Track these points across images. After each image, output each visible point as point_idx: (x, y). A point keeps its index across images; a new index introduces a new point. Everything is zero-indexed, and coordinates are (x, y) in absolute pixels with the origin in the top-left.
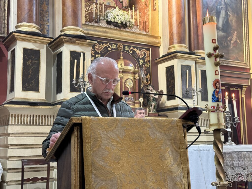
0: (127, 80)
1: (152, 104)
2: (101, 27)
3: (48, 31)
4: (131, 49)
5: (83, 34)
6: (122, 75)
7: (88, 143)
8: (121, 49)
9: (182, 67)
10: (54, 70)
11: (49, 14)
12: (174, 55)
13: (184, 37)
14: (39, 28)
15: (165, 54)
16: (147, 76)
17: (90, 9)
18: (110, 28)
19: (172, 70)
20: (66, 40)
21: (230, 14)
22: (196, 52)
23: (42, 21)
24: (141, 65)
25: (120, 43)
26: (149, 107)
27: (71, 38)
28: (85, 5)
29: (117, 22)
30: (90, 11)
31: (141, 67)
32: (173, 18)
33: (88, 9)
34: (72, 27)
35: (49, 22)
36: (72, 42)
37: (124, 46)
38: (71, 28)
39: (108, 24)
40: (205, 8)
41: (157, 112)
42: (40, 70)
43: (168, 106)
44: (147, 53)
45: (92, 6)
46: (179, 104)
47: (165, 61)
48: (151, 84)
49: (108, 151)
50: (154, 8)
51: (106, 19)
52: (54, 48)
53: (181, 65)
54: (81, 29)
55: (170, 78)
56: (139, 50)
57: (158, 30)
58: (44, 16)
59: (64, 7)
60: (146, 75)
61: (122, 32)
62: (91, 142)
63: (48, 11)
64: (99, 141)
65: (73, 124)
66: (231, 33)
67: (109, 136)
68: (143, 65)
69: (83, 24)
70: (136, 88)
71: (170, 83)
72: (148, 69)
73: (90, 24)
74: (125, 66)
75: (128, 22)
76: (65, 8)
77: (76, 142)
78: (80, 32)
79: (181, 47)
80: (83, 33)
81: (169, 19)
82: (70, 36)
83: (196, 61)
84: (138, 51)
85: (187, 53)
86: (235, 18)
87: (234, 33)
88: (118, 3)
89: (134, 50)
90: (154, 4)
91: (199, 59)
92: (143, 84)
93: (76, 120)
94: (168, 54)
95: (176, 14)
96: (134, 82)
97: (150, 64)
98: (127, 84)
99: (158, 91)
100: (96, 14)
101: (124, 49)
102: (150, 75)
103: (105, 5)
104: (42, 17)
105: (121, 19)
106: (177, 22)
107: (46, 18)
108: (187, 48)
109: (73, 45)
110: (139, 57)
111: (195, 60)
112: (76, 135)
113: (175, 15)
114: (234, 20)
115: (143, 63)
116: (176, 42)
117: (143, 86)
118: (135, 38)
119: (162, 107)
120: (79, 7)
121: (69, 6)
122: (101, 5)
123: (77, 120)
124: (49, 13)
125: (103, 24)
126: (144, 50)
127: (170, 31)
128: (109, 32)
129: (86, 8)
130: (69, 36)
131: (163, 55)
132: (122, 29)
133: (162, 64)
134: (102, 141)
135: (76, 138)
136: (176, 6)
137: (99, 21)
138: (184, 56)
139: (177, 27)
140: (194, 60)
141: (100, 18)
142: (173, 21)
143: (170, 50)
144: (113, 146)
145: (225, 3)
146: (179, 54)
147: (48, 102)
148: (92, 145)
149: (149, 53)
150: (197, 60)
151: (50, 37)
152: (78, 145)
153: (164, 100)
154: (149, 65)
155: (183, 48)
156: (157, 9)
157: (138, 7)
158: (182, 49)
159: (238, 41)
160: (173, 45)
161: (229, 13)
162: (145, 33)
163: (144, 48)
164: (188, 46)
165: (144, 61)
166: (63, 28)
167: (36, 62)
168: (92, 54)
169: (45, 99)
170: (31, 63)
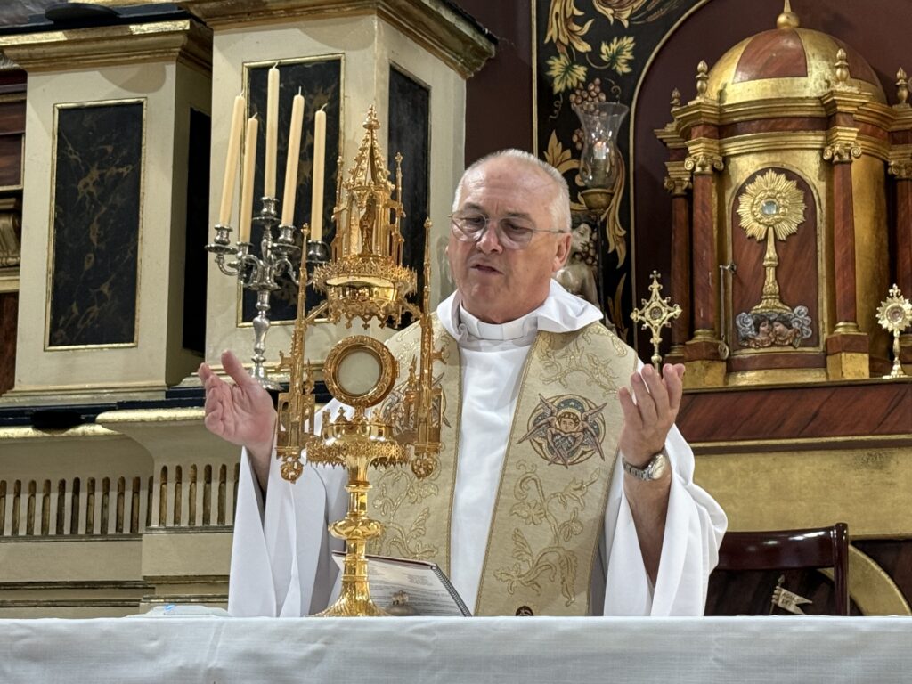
74: (735, 81)
167: (126, 173)
168: (570, 47)
169: (162, 382)
170: (100, 183)
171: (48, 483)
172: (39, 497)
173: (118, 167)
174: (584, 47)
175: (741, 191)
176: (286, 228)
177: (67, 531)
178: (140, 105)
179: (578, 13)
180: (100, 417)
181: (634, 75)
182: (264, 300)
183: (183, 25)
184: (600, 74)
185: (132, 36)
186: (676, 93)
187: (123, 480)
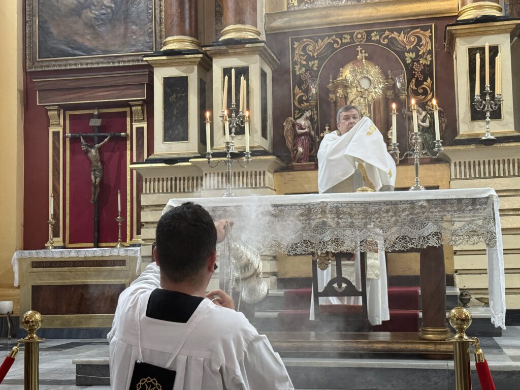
4: (384, 36)
8: (362, 41)
16: (425, 83)
24: (409, 64)
25: (359, 29)
31: (408, 68)
37: (369, 34)
44: (424, 35)
53: (469, 49)
56: (405, 34)
60: (422, 82)
68: (415, 63)
72: (428, 68)
84: (402, 38)
89: (391, 37)
97: (432, 57)
101: (369, 38)
102: (432, 79)
110: (405, 47)
115: (416, 58)
126: (418, 30)
128: (332, 14)
132: (363, 1)
149: (430, 34)
154: (430, 59)
163: (417, 28)
165: (416, 55)
167: (184, 95)
168: (301, 62)
169: (197, 151)
170: (176, 98)
171: (167, 179)
172: (165, 182)
173: (182, 93)
174: (304, 63)
177: (173, 191)
179: (303, 54)
180: (190, 160)
181: (318, 71)
182: (233, 130)
183: (201, 55)
184: (309, 70)
185: (186, 58)
186: (331, 76)
187: (189, 178)
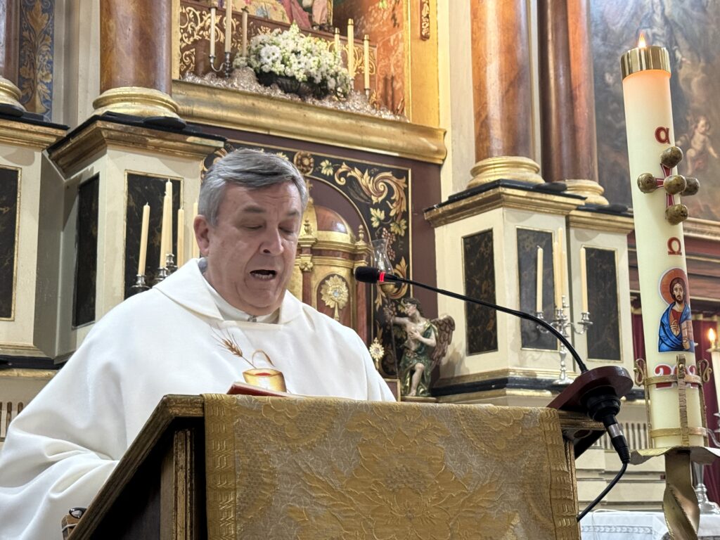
0: (327, 281)
1: (414, 366)
2: (236, 92)
3: (48, 102)
4: (340, 170)
5: (175, 116)
6: (309, 262)
7: (226, 491)
8: (308, 171)
9: (520, 237)
10: (66, 241)
11: (52, 43)
12: (491, 192)
13: (527, 131)
14: (16, 92)
15: (459, 191)
16: (397, 266)
17: (198, 28)
18: (269, 98)
19: (486, 246)
20: (112, 133)
21: (684, 59)
22: (568, 185)
23: (28, 66)
24: (376, 229)
25: (304, 150)
26: (405, 379)
27: (132, 129)
28: (183, 15)
29: (293, 78)
30: (197, 37)
31: (374, 235)
32: (488, 68)
33: (190, 29)
34: (137, 90)
35: (52, 72)
36: (133, 143)
37: (318, 160)
38: (131, 93)
39: (260, 82)
40: (597, 35)
41: (433, 396)
42: (16, 239)
43: (472, 372)
44: (398, 185)
45: (205, 18)
46: (510, 368)
47: (459, 214)
48: (409, 295)
49: (297, 524)
50: (422, 29)
51: (256, 64)
52: (70, 164)
53: (518, 230)
54: (167, 97)
55: (479, 275)
56: (370, 175)
57: (437, 105)
58: (34, 49)
59: (108, 21)
60: (395, 263)
61: (309, 110)
62: (235, 489)
63: (48, 35)
64: (265, 484)
65: (170, 420)
66: (687, 121)
67: (303, 467)
68: (384, 229)
69: (174, 81)
70: (359, 308)
71: (478, 292)
72: (402, 242)
73: (198, 81)
74: (319, 229)
75: (332, 76)
76: (112, 23)
77: (180, 488)
78: (162, 107)
79: (518, 167)
80: (174, 112)
81: (474, 68)
82: (128, 120)
83: (567, 217)
84: (365, 180)
85: (538, 189)
86: (700, 71)
87: (698, 122)
88: (295, 11)
89: (351, 177)
90: (421, 16)
91: (579, 208)
92: (384, 295)
93: (183, 408)
94: (473, 191)
95: (500, 52)
96: (350, 288)
97: (407, 224)
98: (326, 294)
99: (437, 320)
100: (220, 46)
101: (317, 169)
102: (407, 262)
103: (250, 18)
104: (28, 53)
105: (307, 67)
106: (501, 80)
107: (44, 56)
108: (537, 172)
109: (136, 151)
110: (371, 199)
111: (566, 212)
112: (182, 463)
113: (498, 56)
114: (695, 80)
115: (385, 220)
116: (501, 148)
117: (383, 301)
118: (356, 132)
119: (451, 376)
120: (161, 21)
121: (126, 17)
122: (236, 15)
123: (186, 407)
124: (53, 39)
125: (245, 81)
126: (389, 174)
127: (478, 110)
128: (264, 109)
129: (184, 24)
130: (123, 120)
131: (452, 193)
132: (309, 101)
133: (450, 226)
134: (275, 486)
135: (181, 474)
136: (499, 27)
137: (231, 71)
138: (528, 200)
139: (503, 97)
140: (563, 214)
141: (232, 60)
142: (488, 78)
143: (479, 175)
144: (316, 504)
145: (667, 21)
146: (509, 191)
147: (43, 356)
148: (239, 499)
149: (406, 186)
150: (573, 212)
151: (54, 121)
152: (188, 500)
153: (458, 353)
154: (405, 227)
155: (523, 169)
156: (432, 33)
157: (367, 27)
158: (521, 174)
159: (711, 150)
160: (490, 159)
161: (678, 55)
162: (392, 118)
163: (387, 170)
164: (539, 166)
165: (385, 215)
166: (102, 92)
167: (4, 212)
175: (323, 283)
176: (164, 269)
178: (16, 172)
